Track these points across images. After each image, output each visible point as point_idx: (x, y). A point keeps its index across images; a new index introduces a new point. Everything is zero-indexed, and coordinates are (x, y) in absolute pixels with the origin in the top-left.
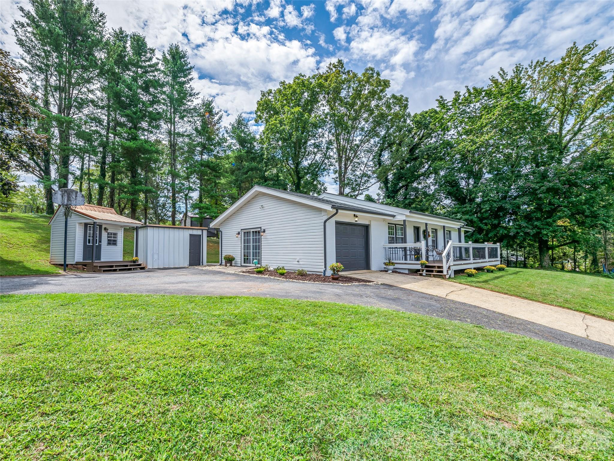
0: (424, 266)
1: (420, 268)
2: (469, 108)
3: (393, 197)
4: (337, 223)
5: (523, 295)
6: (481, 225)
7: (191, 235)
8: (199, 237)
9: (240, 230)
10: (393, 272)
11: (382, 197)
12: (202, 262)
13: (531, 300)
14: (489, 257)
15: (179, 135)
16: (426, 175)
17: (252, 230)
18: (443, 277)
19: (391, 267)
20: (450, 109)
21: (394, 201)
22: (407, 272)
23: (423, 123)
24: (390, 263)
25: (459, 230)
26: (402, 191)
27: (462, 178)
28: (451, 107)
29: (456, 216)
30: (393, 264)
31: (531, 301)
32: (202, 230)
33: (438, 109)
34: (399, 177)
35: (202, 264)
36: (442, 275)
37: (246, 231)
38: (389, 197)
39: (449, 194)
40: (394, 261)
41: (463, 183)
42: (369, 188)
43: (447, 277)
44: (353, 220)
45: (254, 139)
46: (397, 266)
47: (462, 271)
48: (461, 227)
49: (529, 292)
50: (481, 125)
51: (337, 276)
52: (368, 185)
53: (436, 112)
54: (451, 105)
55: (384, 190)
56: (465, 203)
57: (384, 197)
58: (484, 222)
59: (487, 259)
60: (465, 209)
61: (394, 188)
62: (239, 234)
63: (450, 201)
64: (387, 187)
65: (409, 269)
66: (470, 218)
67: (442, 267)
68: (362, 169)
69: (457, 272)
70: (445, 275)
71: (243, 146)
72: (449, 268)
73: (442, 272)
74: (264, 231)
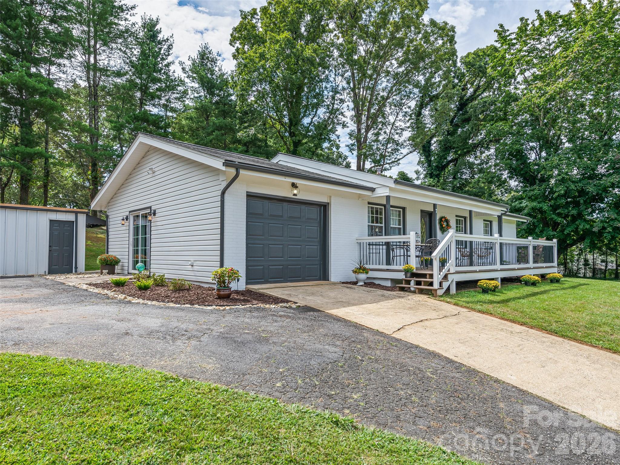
0: (409, 275)
1: (404, 277)
2: (540, 43)
3: (438, 176)
4: (250, 196)
5: (554, 326)
6: (553, 216)
7: (51, 221)
8: (71, 225)
9: (127, 213)
10: (366, 284)
11: (422, 176)
12: (76, 268)
13: (563, 336)
14: (535, 262)
15: (104, 71)
16: (484, 145)
17: (142, 212)
18: (431, 293)
19: (363, 276)
20: (514, 45)
21: (438, 182)
22: (388, 284)
23: (477, 66)
24: (361, 269)
25: (500, 218)
26: (451, 167)
27: (532, 149)
28: (514, 41)
29: (521, 203)
30: (366, 271)
31: (561, 339)
32: (76, 213)
33: (498, 45)
34: (446, 147)
35: (76, 271)
36: (431, 290)
37: (136, 213)
38: (431, 175)
39: (514, 172)
40: (367, 266)
41: (533, 156)
42: (400, 161)
43: (440, 292)
44: (287, 193)
45: (226, 82)
46: (372, 274)
47: (472, 284)
48: (502, 214)
49: (569, 321)
50: (555, 67)
51: (227, 292)
52: (398, 157)
53: (496, 49)
54: (514, 39)
55: (426, 165)
56: (535, 184)
57: (426, 177)
58: (558, 211)
59: (531, 264)
60: (532, 193)
61: (439, 162)
62: (127, 219)
63: (517, 183)
64: (430, 161)
65: (392, 280)
66: (539, 206)
67: (431, 276)
68: (388, 131)
69: (461, 285)
70: (436, 290)
71: (212, 94)
72: (446, 277)
73: (431, 284)
74: (154, 214)
